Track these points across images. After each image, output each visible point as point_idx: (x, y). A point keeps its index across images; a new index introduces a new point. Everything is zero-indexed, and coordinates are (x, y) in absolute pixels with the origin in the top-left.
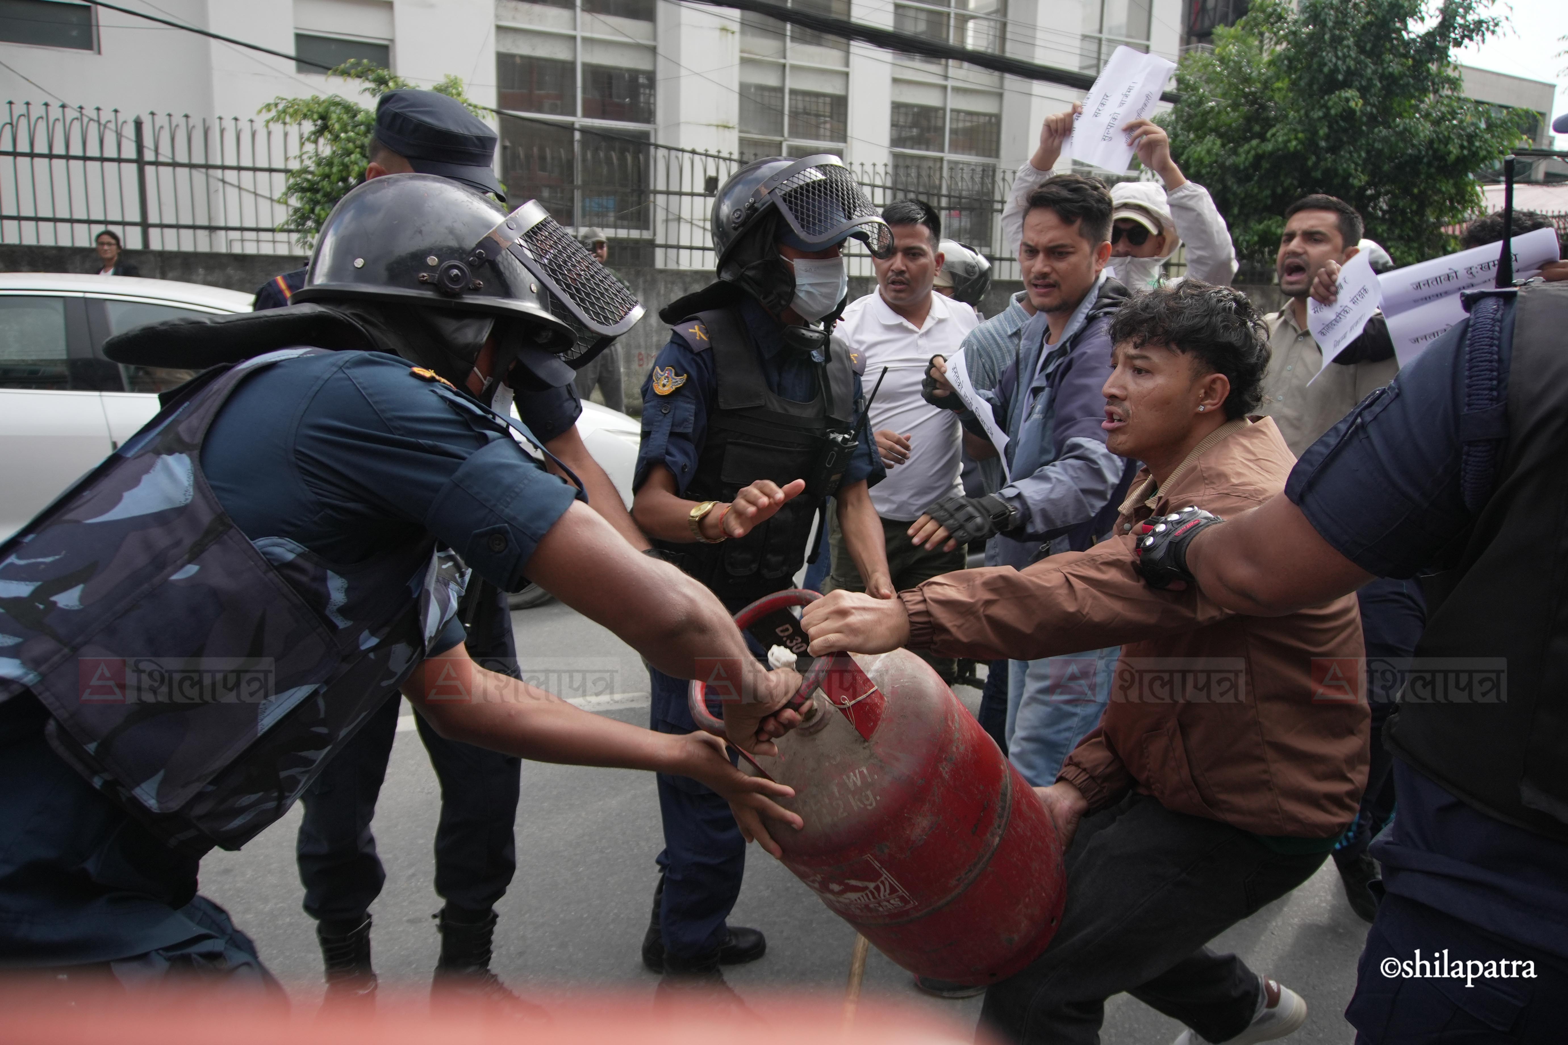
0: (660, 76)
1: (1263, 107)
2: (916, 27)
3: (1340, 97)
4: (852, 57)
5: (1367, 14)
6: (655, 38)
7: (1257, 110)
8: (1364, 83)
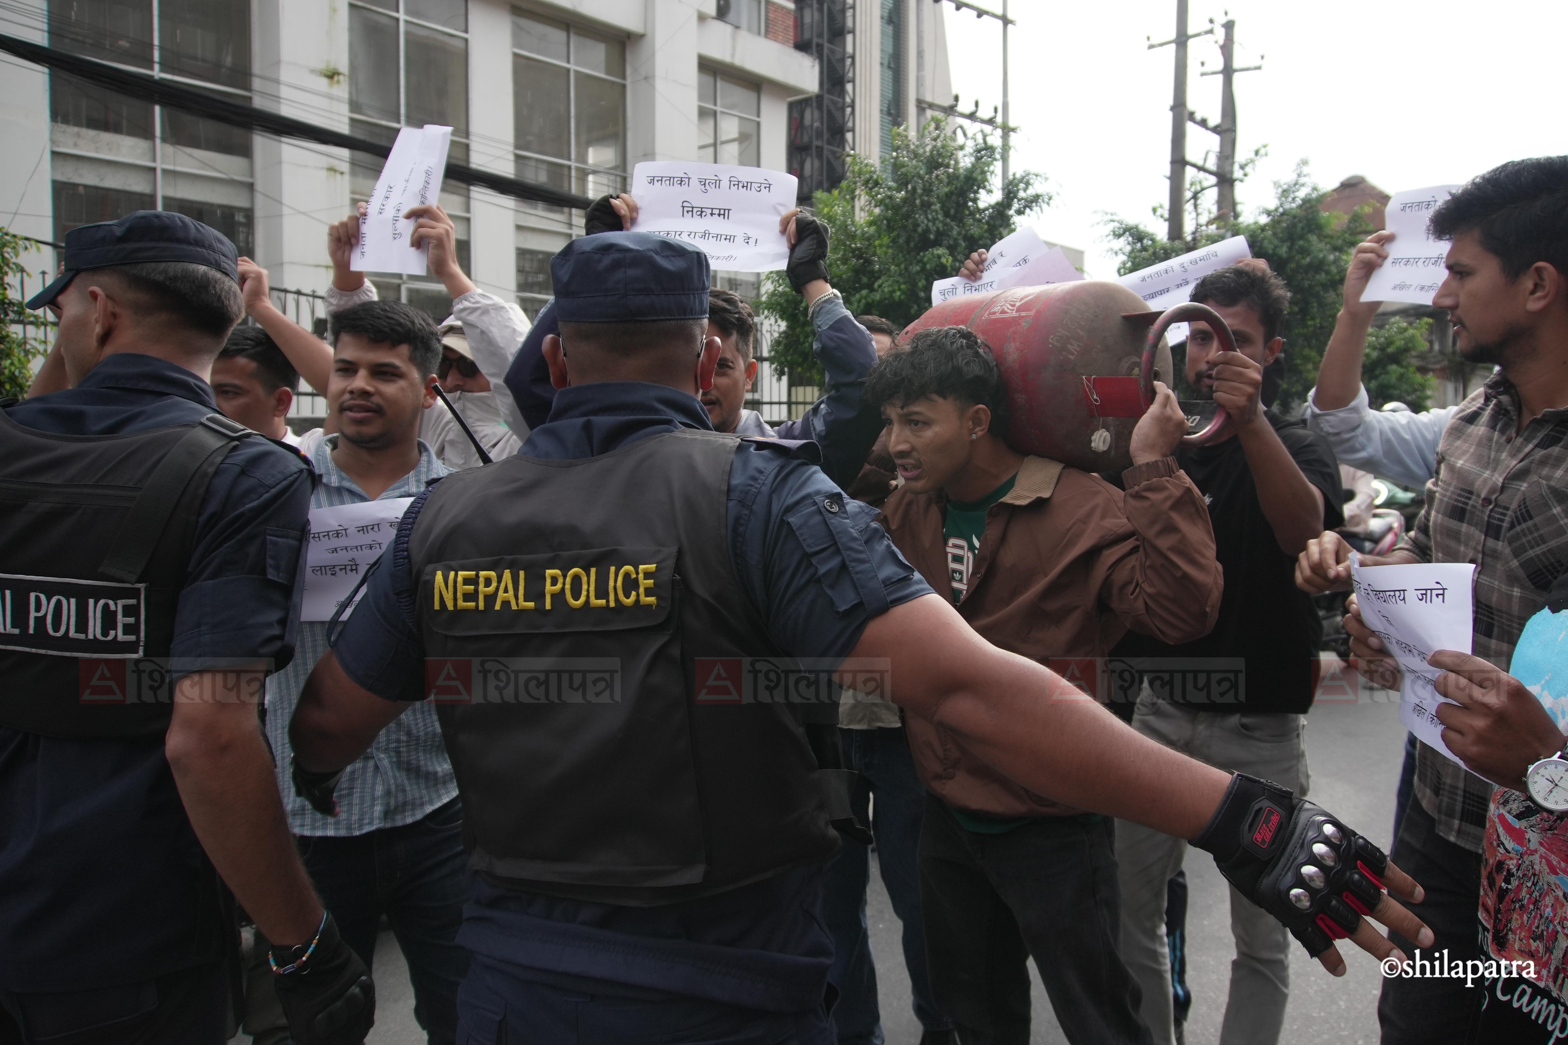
1: (868, 261)
2: (540, 178)
3: (932, 254)
5: (947, 185)
7: (864, 263)
8: (951, 242)
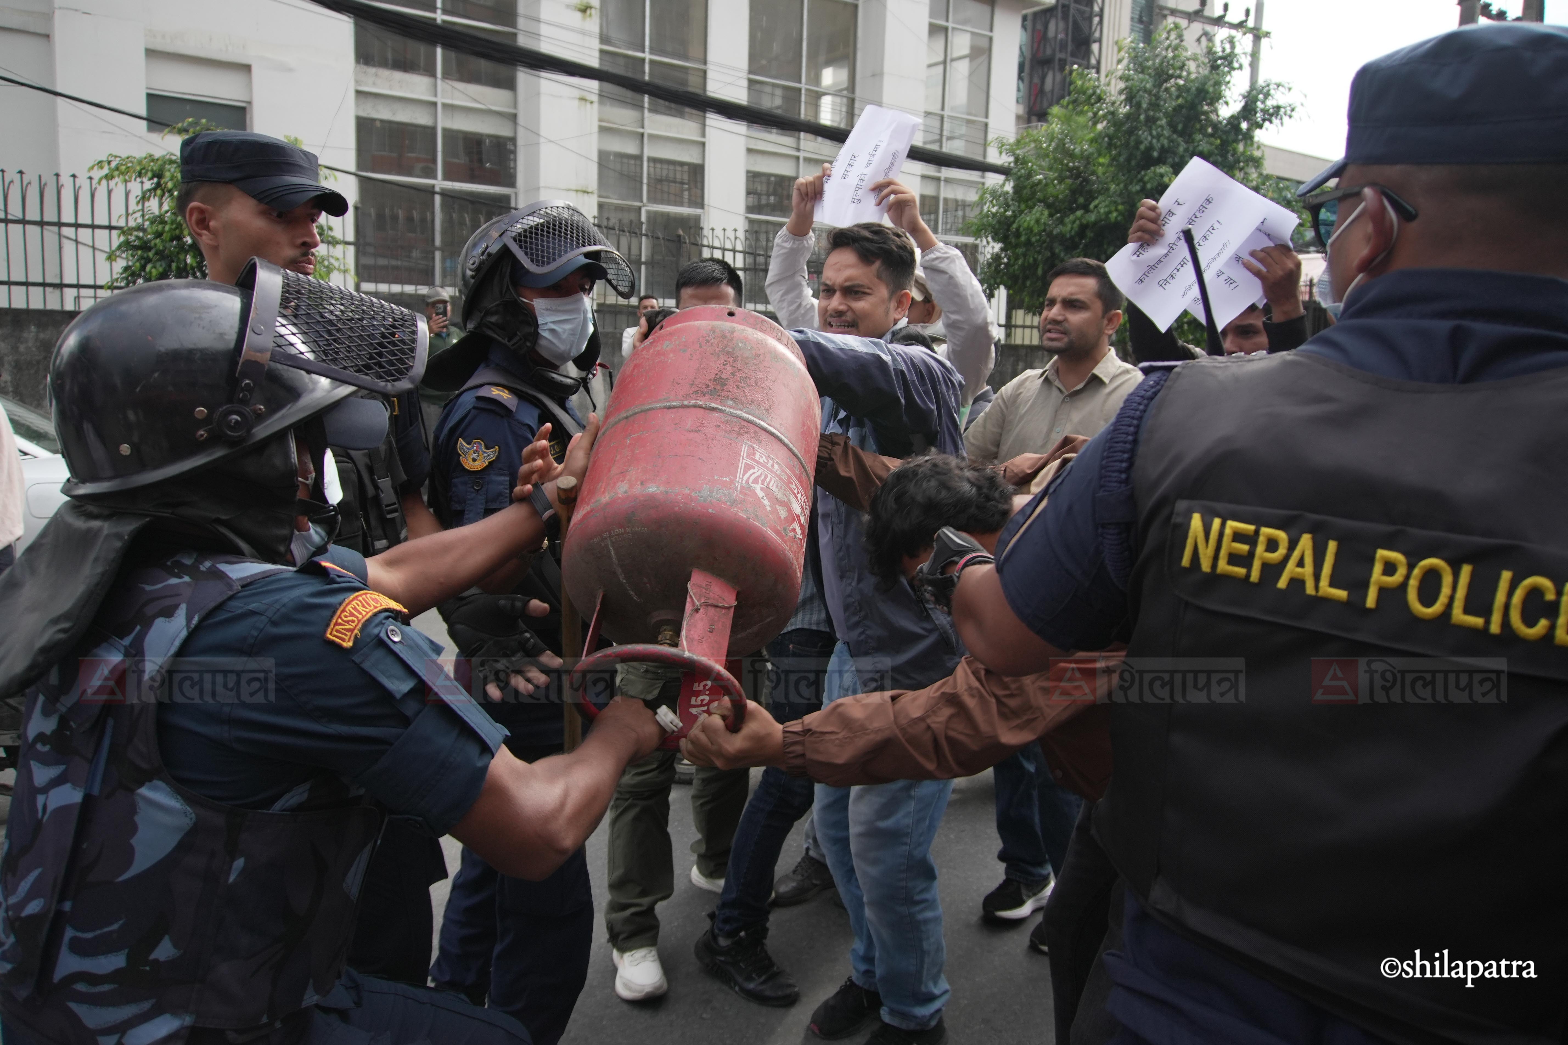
0: (520, 142)
1: (1086, 180)
2: (772, 102)
3: (1154, 173)
4: (707, 129)
5: (1178, 97)
6: (515, 106)
7: (1081, 183)
8: (1177, 160)
